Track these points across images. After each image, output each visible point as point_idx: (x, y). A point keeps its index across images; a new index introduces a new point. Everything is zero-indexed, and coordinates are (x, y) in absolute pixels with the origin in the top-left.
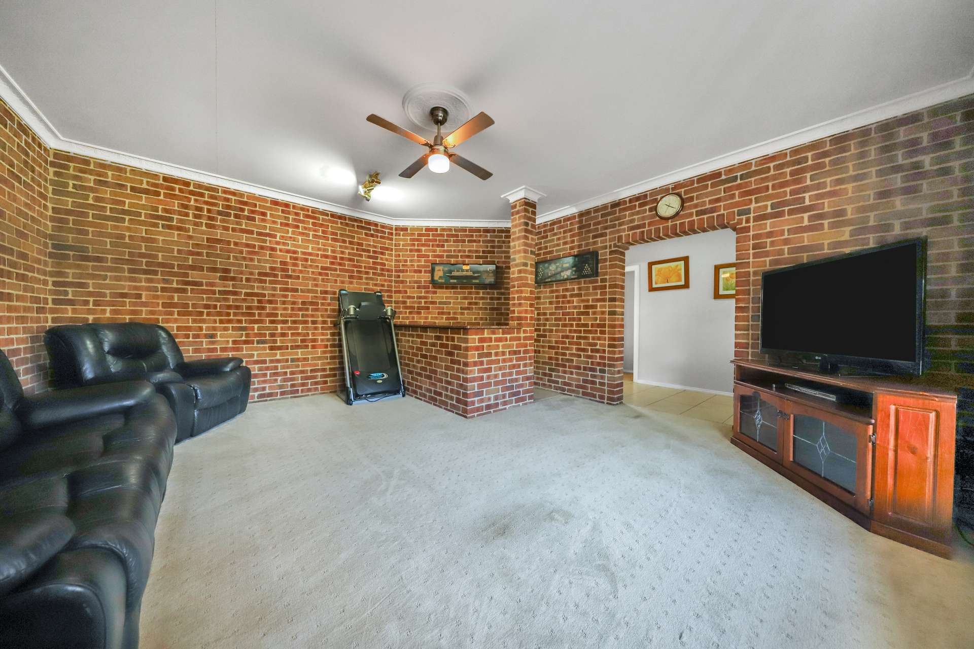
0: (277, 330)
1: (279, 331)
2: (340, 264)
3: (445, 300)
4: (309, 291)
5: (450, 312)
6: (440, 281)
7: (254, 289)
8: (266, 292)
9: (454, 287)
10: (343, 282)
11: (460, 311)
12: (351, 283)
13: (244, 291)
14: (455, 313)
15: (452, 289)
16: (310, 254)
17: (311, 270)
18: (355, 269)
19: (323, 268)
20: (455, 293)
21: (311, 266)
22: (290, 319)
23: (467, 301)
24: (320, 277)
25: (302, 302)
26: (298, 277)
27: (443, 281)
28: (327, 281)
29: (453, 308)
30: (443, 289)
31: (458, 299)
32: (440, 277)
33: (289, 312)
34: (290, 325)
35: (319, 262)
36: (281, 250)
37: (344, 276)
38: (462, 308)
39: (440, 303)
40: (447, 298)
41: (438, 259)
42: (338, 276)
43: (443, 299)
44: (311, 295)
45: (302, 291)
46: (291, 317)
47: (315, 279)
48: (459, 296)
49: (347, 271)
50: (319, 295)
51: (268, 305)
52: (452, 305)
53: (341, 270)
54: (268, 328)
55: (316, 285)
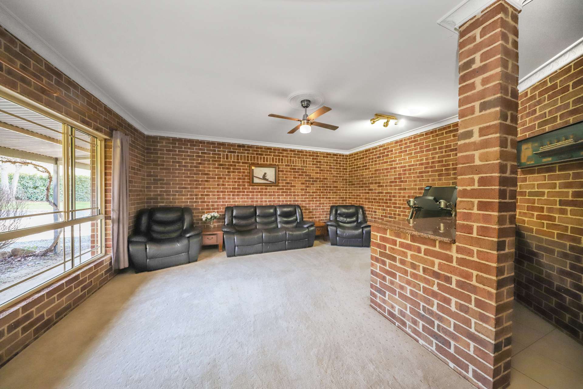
0: (396, 212)
1: (397, 213)
2: (431, 167)
3: (536, 190)
4: (412, 189)
5: (543, 208)
6: (529, 163)
7: (388, 190)
8: (392, 191)
9: (549, 169)
10: (433, 180)
11: (558, 207)
12: (440, 180)
13: (385, 191)
14: (550, 210)
15: (547, 172)
16: (413, 165)
17: (413, 175)
18: (444, 168)
19: (420, 173)
20: (550, 178)
21: (413, 173)
22: (402, 206)
23: (571, 191)
24: (418, 179)
25: (408, 196)
26: (406, 181)
27: (532, 162)
28: (423, 181)
29: (547, 202)
30: (534, 173)
31: (555, 188)
32: (529, 159)
33: (402, 202)
34: (402, 210)
35: (418, 169)
36: (398, 168)
37: (435, 176)
38: (562, 203)
39: (531, 194)
40: (539, 186)
41: (527, 134)
42: (430, 176)
43: (534, 188)
44: (412, 191)
45: (408, 189)
46: (402, 205)
47: (415, 181)
48: (558, 182)
49: (437, 171)
50: (417, 191)
51: (393, 198)
52: (546, 197)
53: (432, 171)
54: (393, 211)
55: (416, 185)
